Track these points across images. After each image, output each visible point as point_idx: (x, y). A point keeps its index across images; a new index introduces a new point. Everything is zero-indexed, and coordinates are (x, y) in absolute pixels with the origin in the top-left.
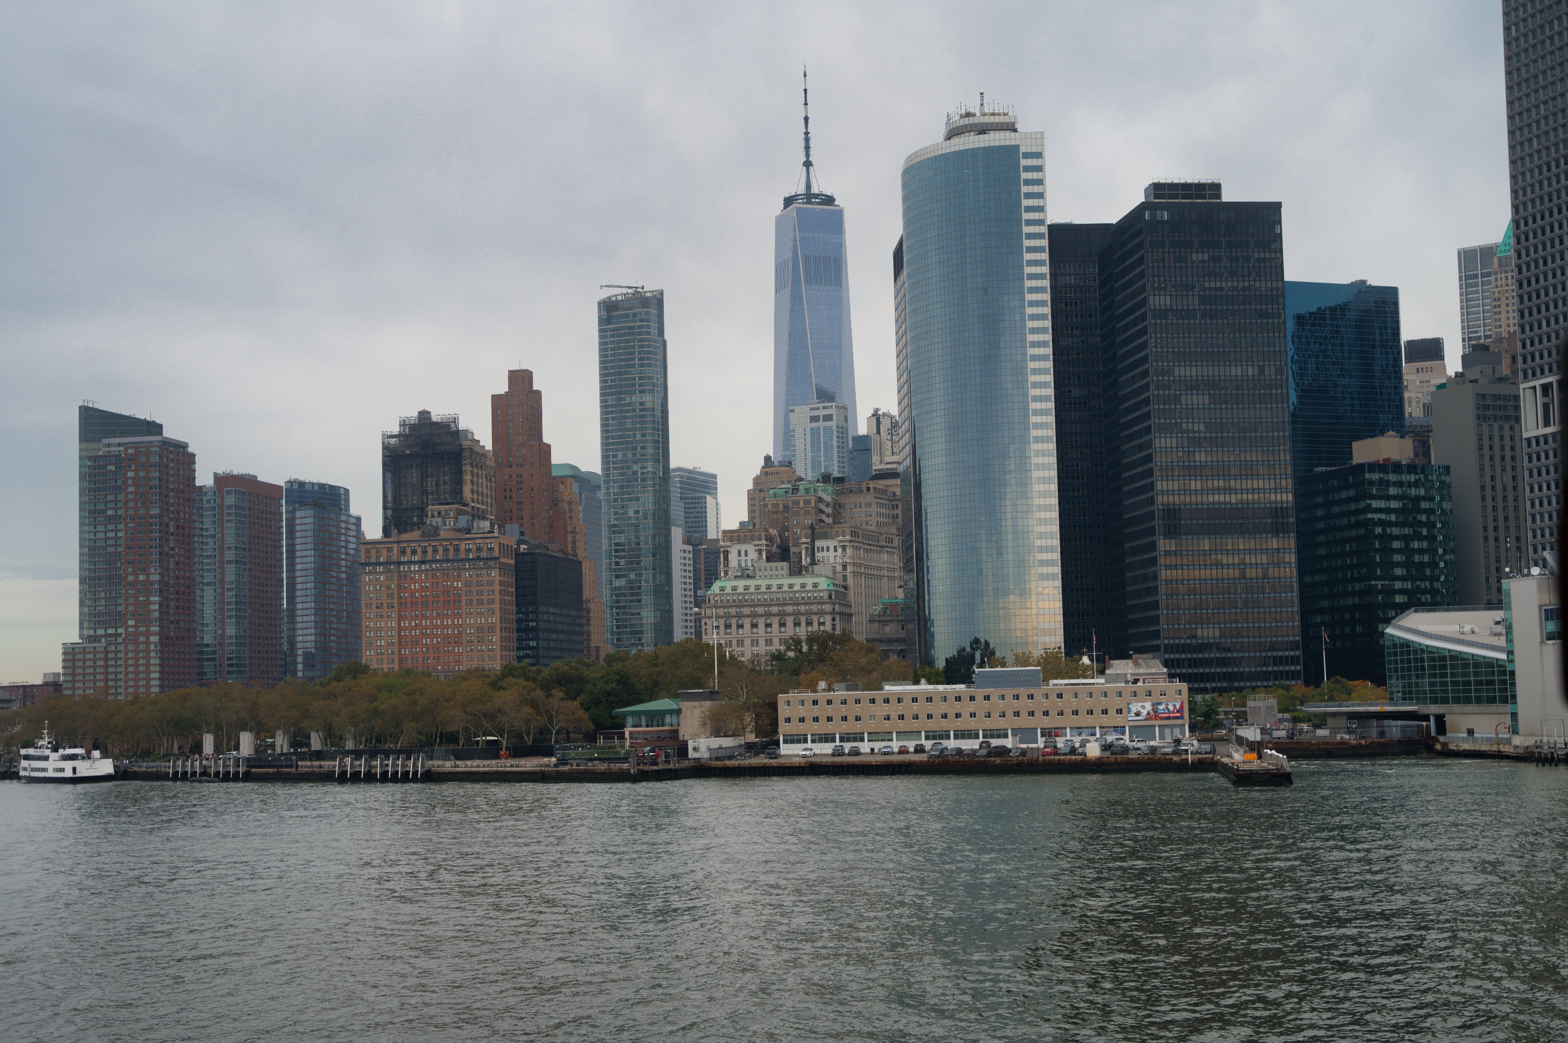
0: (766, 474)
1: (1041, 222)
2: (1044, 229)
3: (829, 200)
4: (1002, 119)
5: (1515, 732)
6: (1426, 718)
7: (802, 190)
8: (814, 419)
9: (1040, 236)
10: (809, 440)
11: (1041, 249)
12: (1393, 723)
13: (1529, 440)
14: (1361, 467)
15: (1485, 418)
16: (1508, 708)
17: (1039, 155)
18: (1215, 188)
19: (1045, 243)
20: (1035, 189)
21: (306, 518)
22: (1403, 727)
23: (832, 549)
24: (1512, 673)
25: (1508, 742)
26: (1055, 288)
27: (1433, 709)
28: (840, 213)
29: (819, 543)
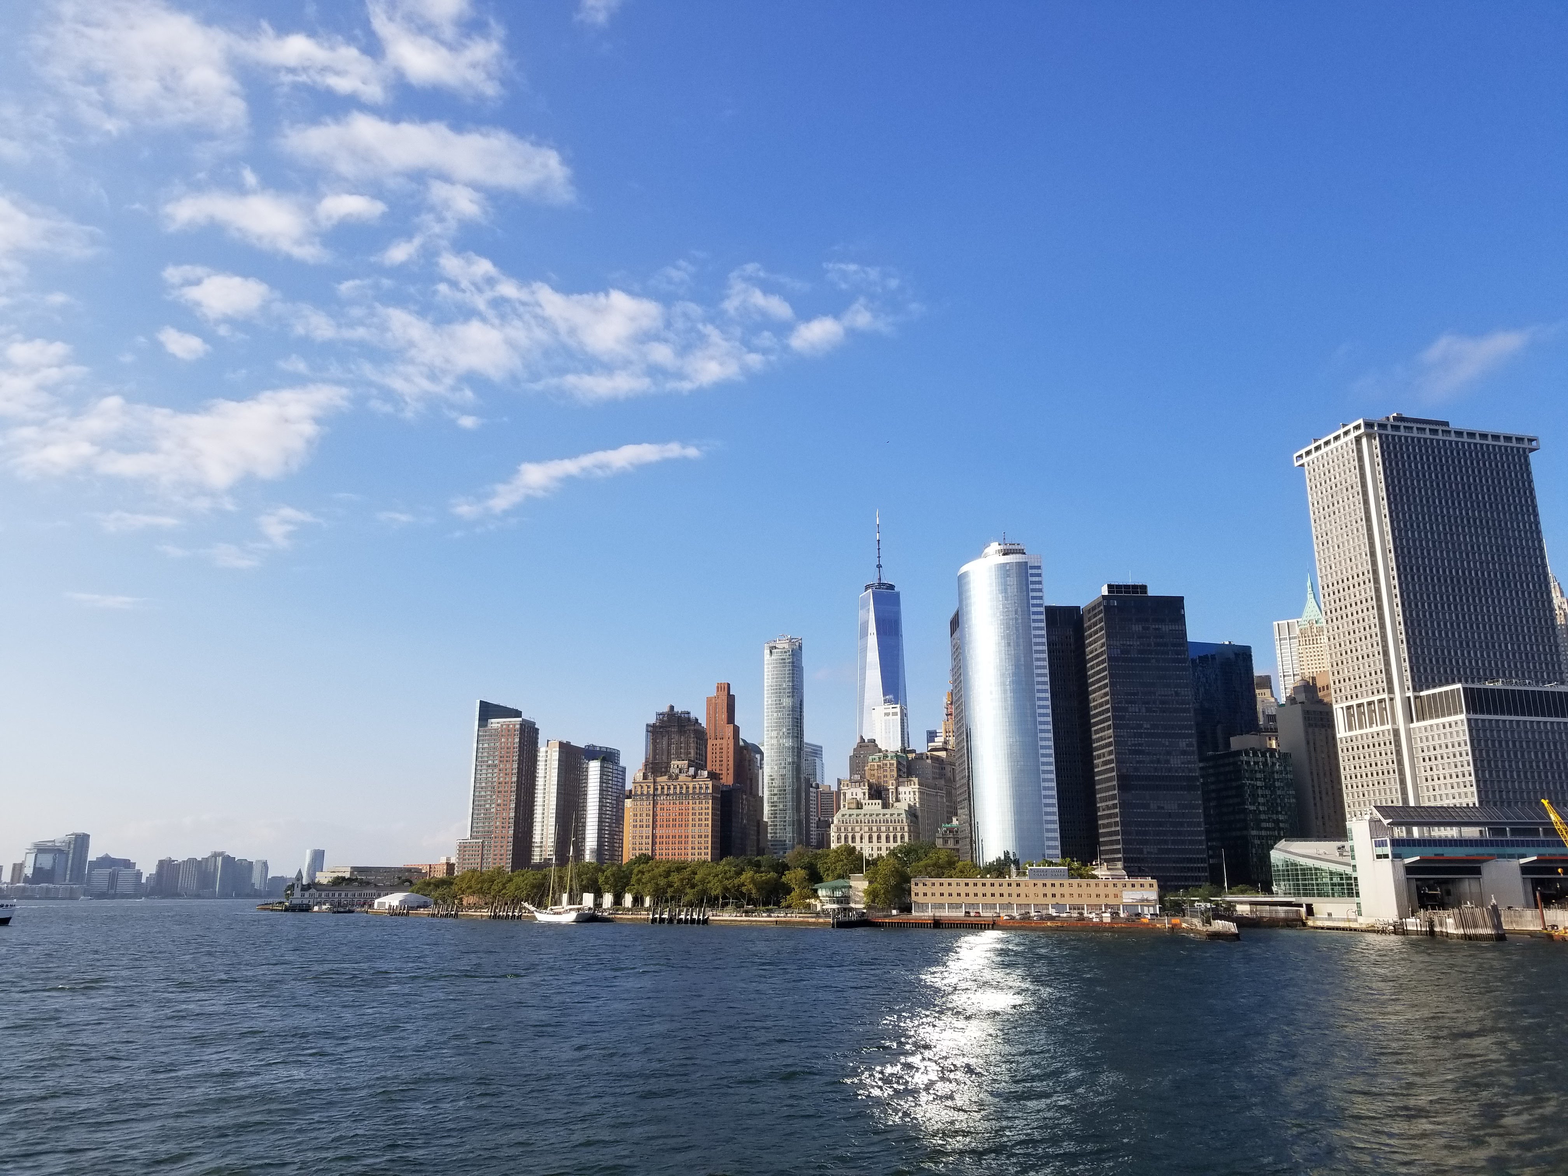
0: (861, 747)
1: (1040, 605)
2: (1042, 609)
3: (892, 587)
4: (1016, 547)
5: (1360, 914)
6: (1301, 906)
7: (876, 582)
8: (887, 714)
9: (1040, 613)
10: (883, 727)
11: (1041, 621)
12: (1279, 908)
13: (1341, 739)
14: (1238, 753)
15: (1310, 725)
16: (1356, 899)
17: (1039, 567)
18: (1144, 588)
19: (1043, 617)
20: (1037, 586)
21: (594, 768)
22: (1286, 912)
23: (907, 793)
24: (1356, 879)
25: (1356, 920)
26: (1050, 644)
27: (1305, 900)
28: (898, 594)
29: (901, 789)
